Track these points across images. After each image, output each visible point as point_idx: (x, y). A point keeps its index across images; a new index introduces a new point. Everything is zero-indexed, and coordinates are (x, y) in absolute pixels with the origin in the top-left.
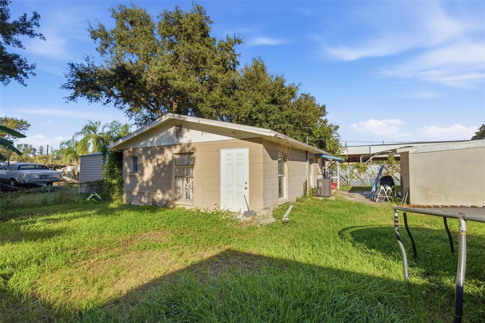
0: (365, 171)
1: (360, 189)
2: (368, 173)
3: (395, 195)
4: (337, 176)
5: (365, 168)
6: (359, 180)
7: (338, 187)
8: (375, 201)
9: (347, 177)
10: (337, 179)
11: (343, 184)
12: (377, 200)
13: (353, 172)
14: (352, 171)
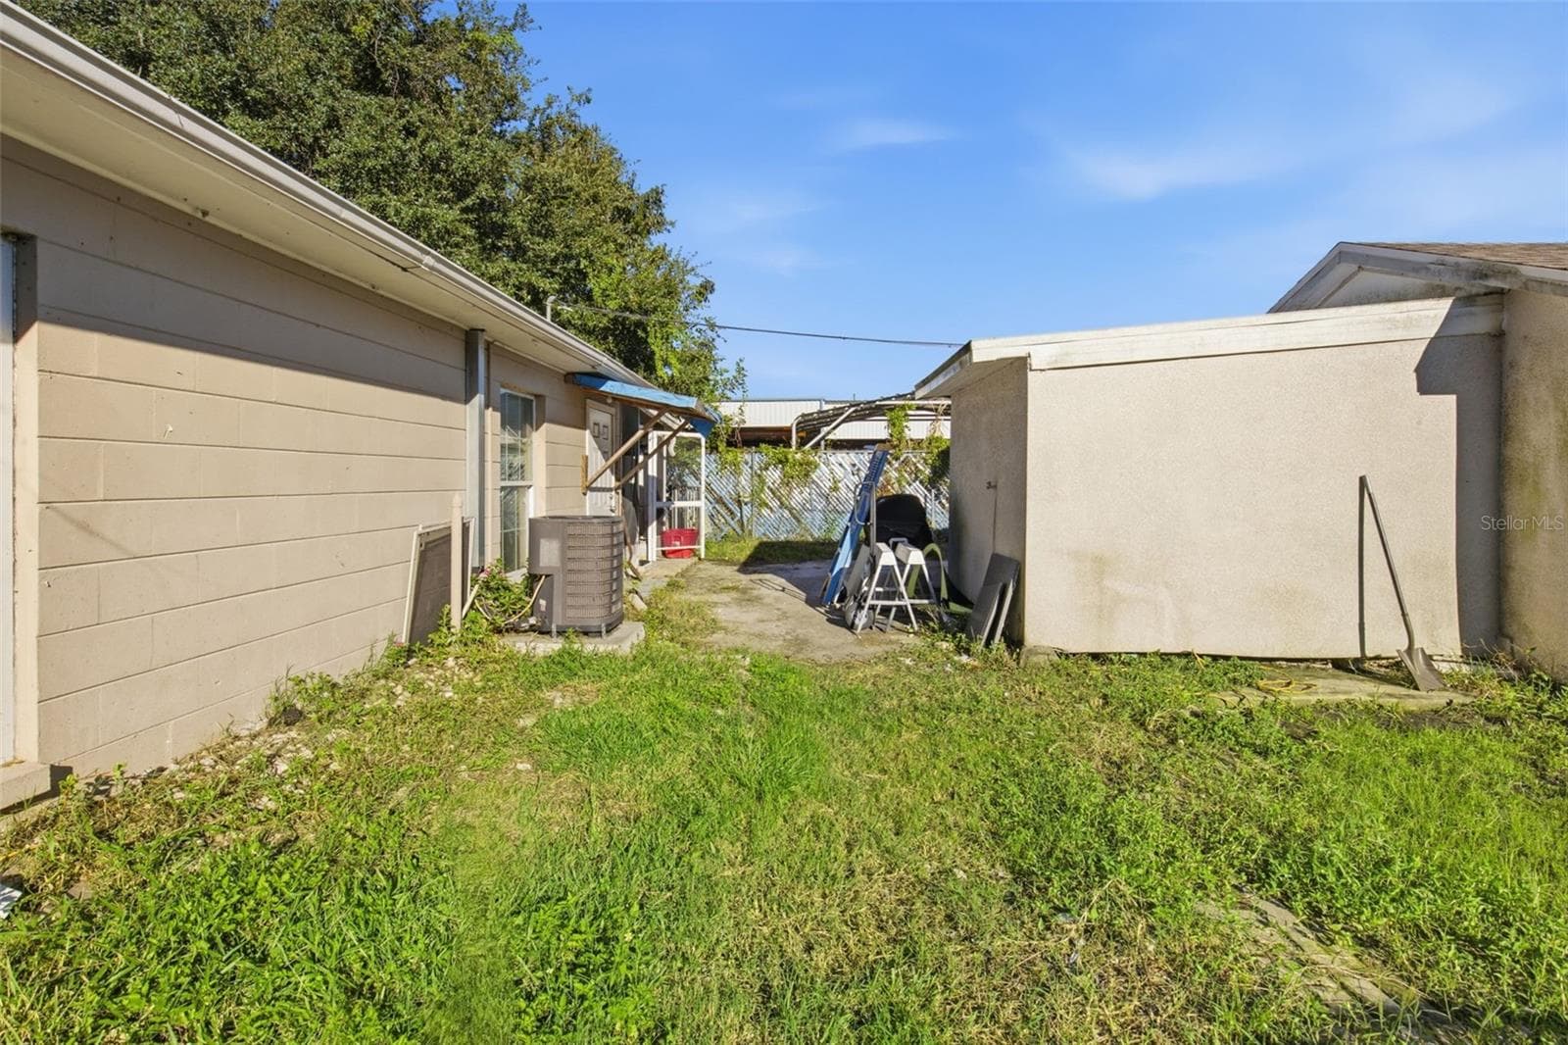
0: (807, 475)
1: (789, 552)
2: (818, 486)
3: (944, 594)
4: (699, 499)
5: (809, 464)
6: (786, 514)
7: (701, 548)
8: (851, 627)
9: (739, 503)
10: (698, 510)
11: (726, 529)
12: (862, 620)
13: (763, 482)
14: (759, 476)
